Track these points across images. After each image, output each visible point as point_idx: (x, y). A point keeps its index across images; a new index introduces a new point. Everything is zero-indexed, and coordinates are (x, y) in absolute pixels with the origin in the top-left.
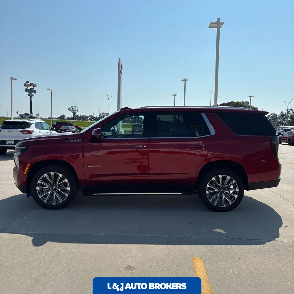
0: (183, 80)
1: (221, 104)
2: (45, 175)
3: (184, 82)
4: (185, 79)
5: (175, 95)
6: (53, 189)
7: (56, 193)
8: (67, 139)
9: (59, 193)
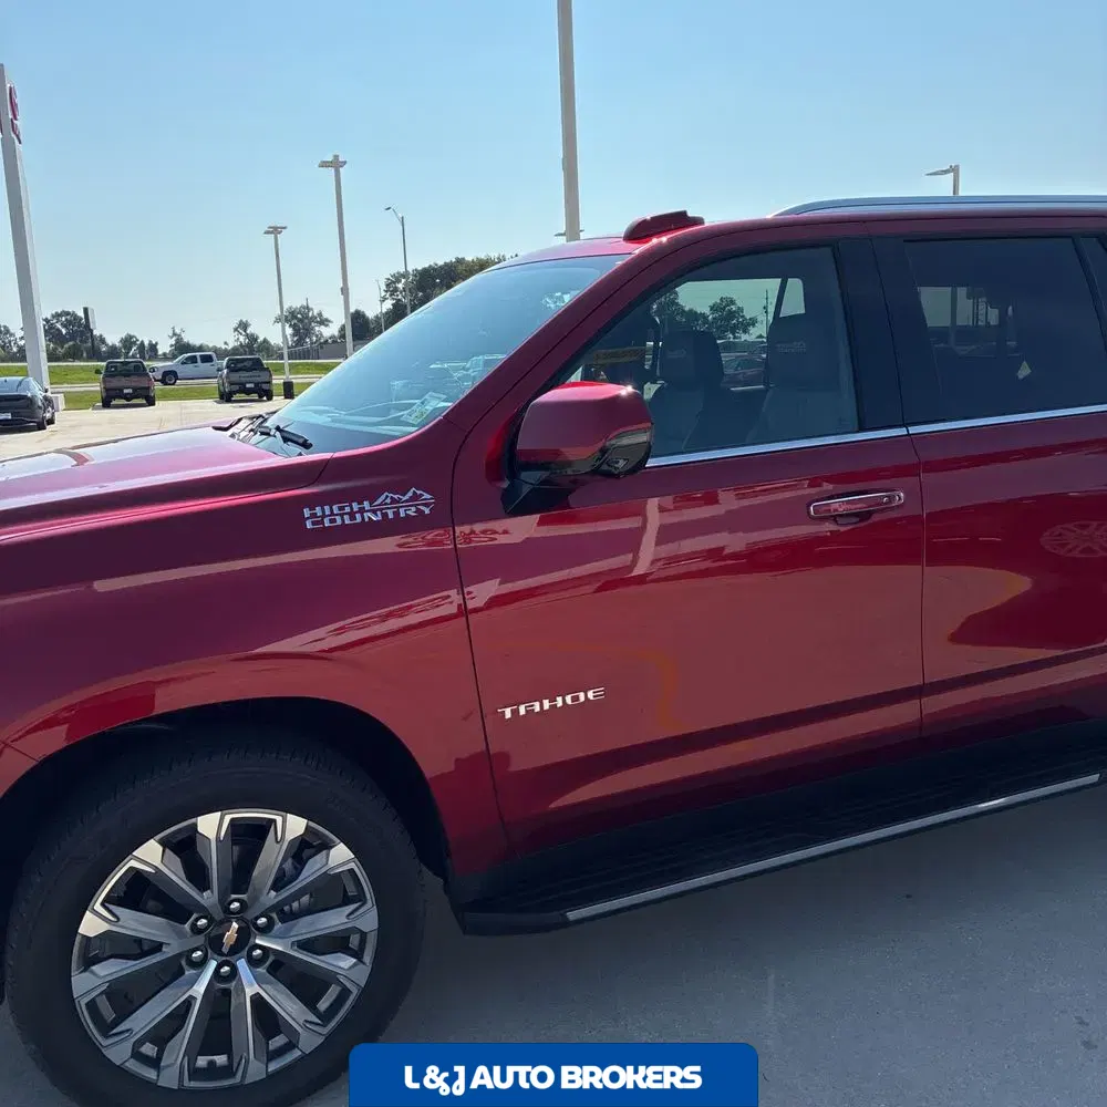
0: (324, 164)
1: (420, 268)
2: (150, 855)
3: (332, 171)
4: (336, 157)
5: (275, 231)
6: (225, 950)
7: (259, 980)
8: (312, 501)
9: (278, 967)
